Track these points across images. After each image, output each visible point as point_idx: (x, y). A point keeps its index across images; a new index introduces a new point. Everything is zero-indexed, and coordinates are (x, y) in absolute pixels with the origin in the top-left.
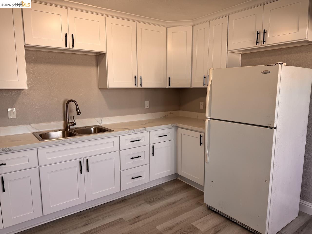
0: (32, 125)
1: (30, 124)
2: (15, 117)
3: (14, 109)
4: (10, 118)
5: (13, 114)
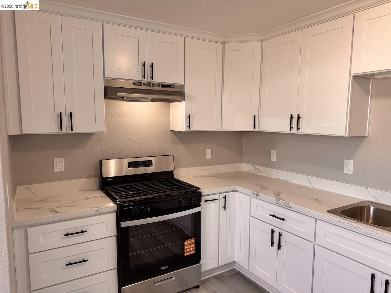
0: (370, 189)
2: (351, 172)
3: (352, 162)
4: (346, 171)
5: (349, 167)
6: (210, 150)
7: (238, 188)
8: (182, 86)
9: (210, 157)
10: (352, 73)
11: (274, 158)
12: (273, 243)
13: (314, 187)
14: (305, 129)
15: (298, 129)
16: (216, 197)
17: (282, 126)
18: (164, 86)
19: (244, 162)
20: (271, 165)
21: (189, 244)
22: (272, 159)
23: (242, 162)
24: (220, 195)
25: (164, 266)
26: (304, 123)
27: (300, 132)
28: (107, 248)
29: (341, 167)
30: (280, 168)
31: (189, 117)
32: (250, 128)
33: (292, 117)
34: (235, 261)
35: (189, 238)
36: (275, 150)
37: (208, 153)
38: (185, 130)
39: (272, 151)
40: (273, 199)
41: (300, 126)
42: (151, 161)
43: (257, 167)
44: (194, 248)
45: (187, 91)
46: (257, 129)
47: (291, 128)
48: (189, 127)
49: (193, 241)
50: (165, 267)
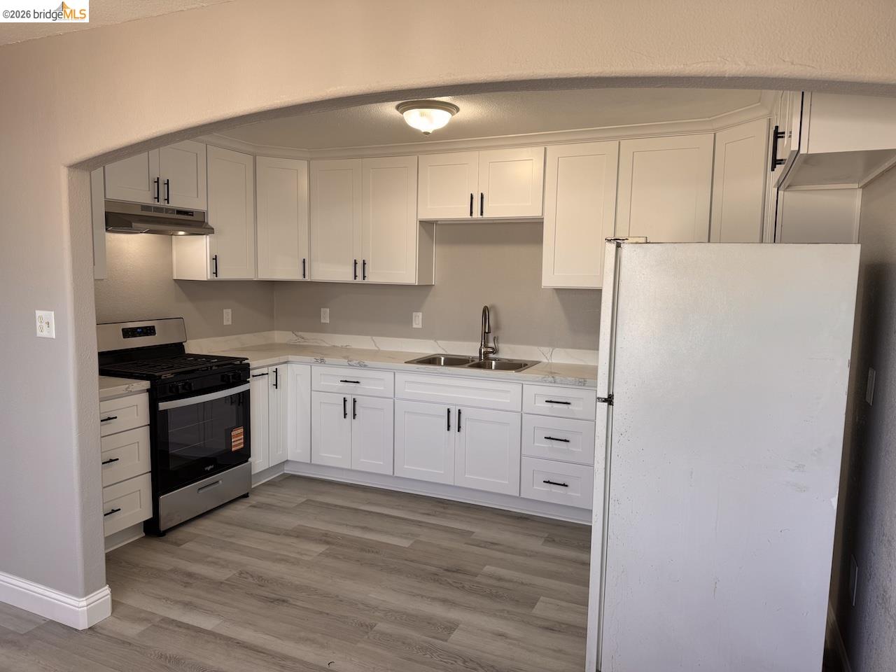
0: (439, 342)
1: (436, 339)
2: (420, 326)
3: (420, 314)
4: (415, 326)
5: (418, 321)
6: (230, 311)
7: (291, 358)
8: (203, 214)
9: (230, 323)
10: (419, 218)
11: (326, 319)
12: (345, 414)
13: (381, 349)
14: (371, 279)
15: (364, 277)
16: (264, 371)
17: (343, 274)
18: (180, 212)
19: (278, 330)
20: (322, 329)
21: (238, 435)
22: (322, 321)
23: (274, 330)
24: (270, 368)
25: (208, 466)
26: (371, 271)
27: (367, 281)
28: (138, 442)
29: (409, 321)
30: (335, 331)
31: (216, 259)
32: (299, 277)
33: (356, 263)
34: (287, 461)
35: (237, 427)
36: (327, 308)
37: (228, 317)
38: (209, 278)
39: (322, 309)
40: (345, 362)
41: (366, 275)
42: (154, 327)
43: (300, 333)
44: (242, 441)
45: (211, 221)
46: (307, 279)
47: (355, 276)
48: (216, 273)
49: (241, 430)
50: (210, 467)
